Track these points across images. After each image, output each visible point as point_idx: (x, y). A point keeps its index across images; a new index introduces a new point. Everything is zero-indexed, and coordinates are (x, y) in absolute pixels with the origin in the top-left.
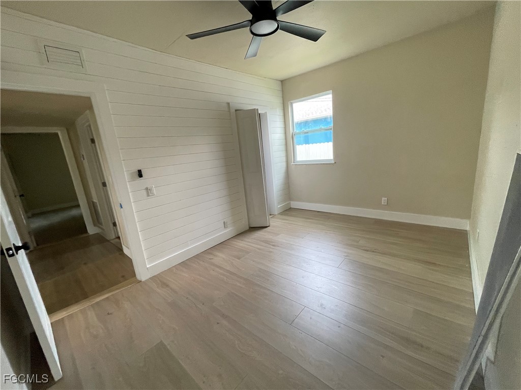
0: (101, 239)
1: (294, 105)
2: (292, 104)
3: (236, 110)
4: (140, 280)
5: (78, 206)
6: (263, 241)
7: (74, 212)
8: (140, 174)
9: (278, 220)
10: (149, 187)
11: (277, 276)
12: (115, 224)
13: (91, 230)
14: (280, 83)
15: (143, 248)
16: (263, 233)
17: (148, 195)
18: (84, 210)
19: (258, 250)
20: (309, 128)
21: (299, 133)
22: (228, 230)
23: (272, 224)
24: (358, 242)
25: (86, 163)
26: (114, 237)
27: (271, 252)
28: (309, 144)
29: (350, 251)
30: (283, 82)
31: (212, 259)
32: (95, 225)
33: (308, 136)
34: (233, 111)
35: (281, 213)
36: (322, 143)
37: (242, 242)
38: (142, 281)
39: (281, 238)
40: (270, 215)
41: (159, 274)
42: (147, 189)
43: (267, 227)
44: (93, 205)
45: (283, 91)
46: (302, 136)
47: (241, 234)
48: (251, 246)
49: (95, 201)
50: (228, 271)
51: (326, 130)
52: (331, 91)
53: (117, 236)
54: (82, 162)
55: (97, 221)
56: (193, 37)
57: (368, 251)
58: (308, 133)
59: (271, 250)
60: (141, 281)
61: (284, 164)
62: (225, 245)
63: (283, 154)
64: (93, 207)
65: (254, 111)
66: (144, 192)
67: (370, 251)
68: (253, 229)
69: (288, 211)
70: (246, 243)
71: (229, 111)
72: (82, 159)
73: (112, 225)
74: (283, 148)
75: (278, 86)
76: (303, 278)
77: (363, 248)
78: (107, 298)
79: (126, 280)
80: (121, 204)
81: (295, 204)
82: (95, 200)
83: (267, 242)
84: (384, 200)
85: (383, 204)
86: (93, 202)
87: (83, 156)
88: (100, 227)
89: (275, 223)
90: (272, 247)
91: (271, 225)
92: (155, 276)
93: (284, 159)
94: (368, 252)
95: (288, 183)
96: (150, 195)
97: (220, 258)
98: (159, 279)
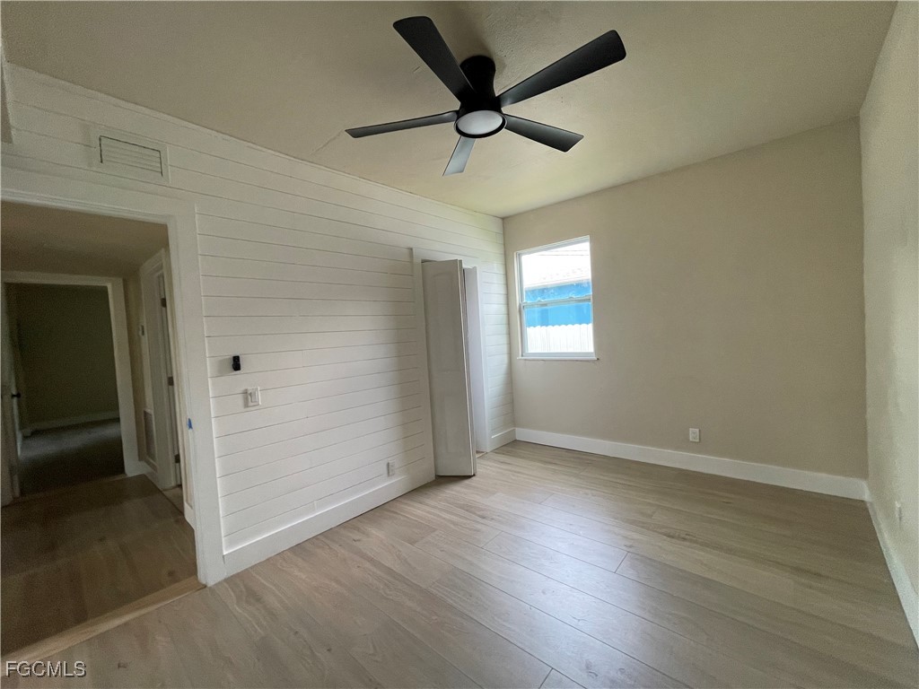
0: (147, 487)
1: (524, 258)
2: (519, 255)
3: (423, 261)
4: (204, 583)
5: (117, 420)
6: (462, 507)
7: (109, 432)
8: (236, 364)
9: (491, 464)
10: (250, 389)
11: (491, 587)
12: (177, 459)
13: (133, 467)
14: (500, 221)
15: (221, 512)
16: (463, 490)
17: (246, 405)
18: (127, 429)
19: (452, 526)
20: (549, 296)
21: (532, 305)
22: (394, 480)
23: (480, 470)
24: (650, 516)
25: (145, 341)
26: (173, 484)
27: (478, 531)
28: (547, 325)
29: (636, 536)
30: (505, 220)
31: (359, 540)
32: (141, 458)
33: (547, 310)
34: (417, 261)
35: (498, 451)
36: (570, 326)
37: (420, 505)
38: (209, 586)
39: (497, 502)
40: (478, 452)
41: (247, 569)
42: (245, 392)
43: (470, 477)
44: (146, 419)
45: (504, 234)
46: (537, 309)
47: (418, 490)
48: (439, 516)
49: (148, 411)
50: (389, 571)
51: (580, 301)
52: (588, 237)
53: (179, 483)
54: (140, 339)
55: (146, 450)
56: (357, 133)
57: (672, 537)
58: (546, 305)
59: (479, 527)
60: (205, 586)
61: (505, 359)
62: (389, 511)
63: (503, 340)
64: (143, 421)
65: (456, 264)
66: (240, 400)
67: (679, 538)
68: (443, 479)
69: (511, 446)
70: (428, 509)
71: (411, 262)
72: (140, 332)
73: (172, 459)
74: (504, 329)
75: (496, 227)
76: (544, 593)
77: (663, 530)
78: (126, 624)
79: (176, 581)
80: (190, 421)
81: (523, 434)
82: (150, 410)
83: (469, 508)
84: (693, 434)
85: (691, 440)
86: (145, 413)
87: (143, 327)
88: (149, 463)
89: (486, 469)
90: (479, 519)
91: (477, 474)
92: (238, 576)
93: (505, 348)
94: (674, 540)
95: (512, 393)
96: (251, 404)
97: (376, 538)
98: (244, 584)
